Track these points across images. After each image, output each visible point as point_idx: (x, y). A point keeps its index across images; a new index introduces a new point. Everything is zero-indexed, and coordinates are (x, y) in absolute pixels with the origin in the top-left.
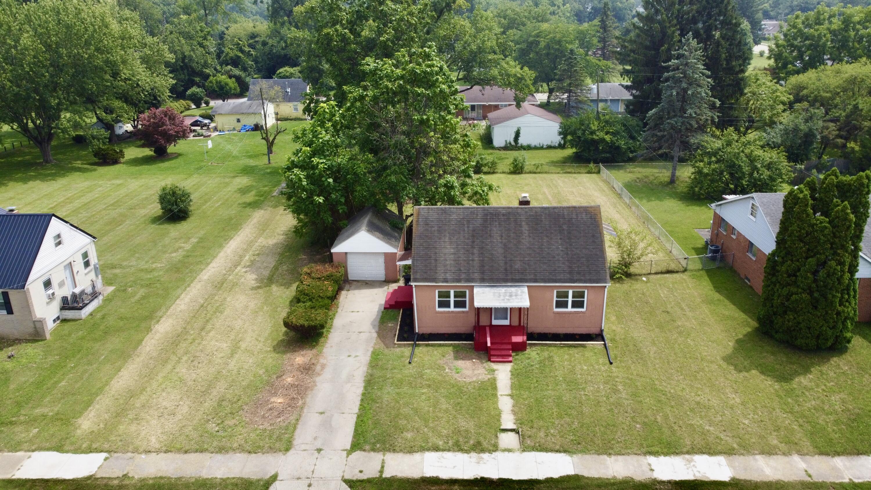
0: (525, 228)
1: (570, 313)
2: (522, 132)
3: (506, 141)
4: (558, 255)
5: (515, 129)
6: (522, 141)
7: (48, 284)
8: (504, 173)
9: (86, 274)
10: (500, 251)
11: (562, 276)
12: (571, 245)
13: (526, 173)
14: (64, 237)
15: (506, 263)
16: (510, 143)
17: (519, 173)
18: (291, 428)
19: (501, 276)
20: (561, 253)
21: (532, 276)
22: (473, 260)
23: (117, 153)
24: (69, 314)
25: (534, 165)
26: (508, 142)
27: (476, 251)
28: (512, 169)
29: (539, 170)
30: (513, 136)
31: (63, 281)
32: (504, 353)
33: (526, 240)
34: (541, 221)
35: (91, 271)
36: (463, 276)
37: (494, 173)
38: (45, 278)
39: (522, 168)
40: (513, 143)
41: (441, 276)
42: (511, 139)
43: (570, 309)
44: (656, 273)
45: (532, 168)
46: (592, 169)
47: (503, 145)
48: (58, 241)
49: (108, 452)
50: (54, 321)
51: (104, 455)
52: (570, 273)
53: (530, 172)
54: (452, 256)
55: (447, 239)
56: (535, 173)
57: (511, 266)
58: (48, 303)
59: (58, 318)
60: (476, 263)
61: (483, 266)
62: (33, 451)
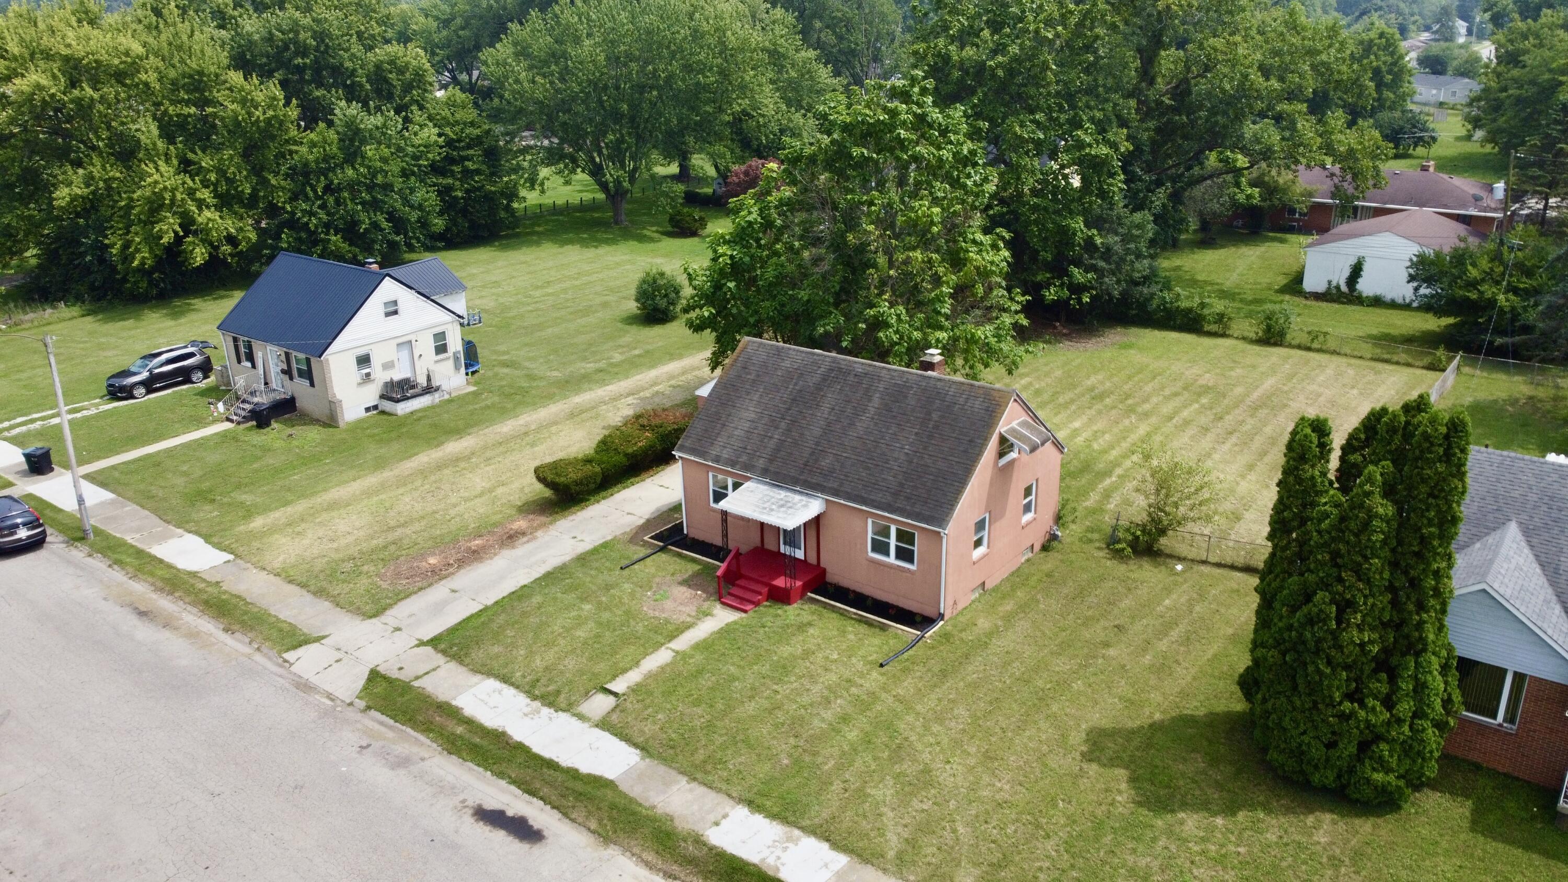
0: (876, 401)
1: (891, 566)
2: (1366, 267)
3: (1330, 282)
4: (896, 460)
5: (1353, 261)
6: (1366, 286)
7: (364, 360)
8: (1244, 339)
9: (436, 362)
10: (817, 431)
11: (878, 497)
12: (925, 448)
13: (1291, 346)
14: (401, 307)
15: (812, 454)
16: (1338, 287)
17: (1275, 344)
18: (403, 595)
19: (793, 473)
20: (903, 457)
21: (835, 485)
22: (771, 437)
23: (696, 220)
24: (387, 405)
25: (1309, 333)
26: (1334, 283)
27: (783, 425)
28: (1260, 334)
29: (1315, 345)
30: (1347, 273)
31: (393, 362)
32: (748, 595)
33: (864, 423)
34: (906, 397)
35: (448, 358)
36: (744, 458)
37: (1224, 335)
38: (362, 352)
39: (1282, 334)
40: (1344, 288)
41: (714, 452)
42: (1340, 278)
43: (892, 559)
44: (1219, 565)
45: (1304, 339)
46: (1440, 361)
47: (1321, 288)
48: (392, 311)
49: (237, 556)
50: (368, 410)
51: (231, 557)
52: (896, 494)
53: (1299, 347)
54: (748, 425)
55: (756, 397)
56: (1309, 349)
57: (817, 460)
58: (359, 384)
59: (375, 407)
60: (772, 444)
61: (779, 450)
62: (190, 532)
